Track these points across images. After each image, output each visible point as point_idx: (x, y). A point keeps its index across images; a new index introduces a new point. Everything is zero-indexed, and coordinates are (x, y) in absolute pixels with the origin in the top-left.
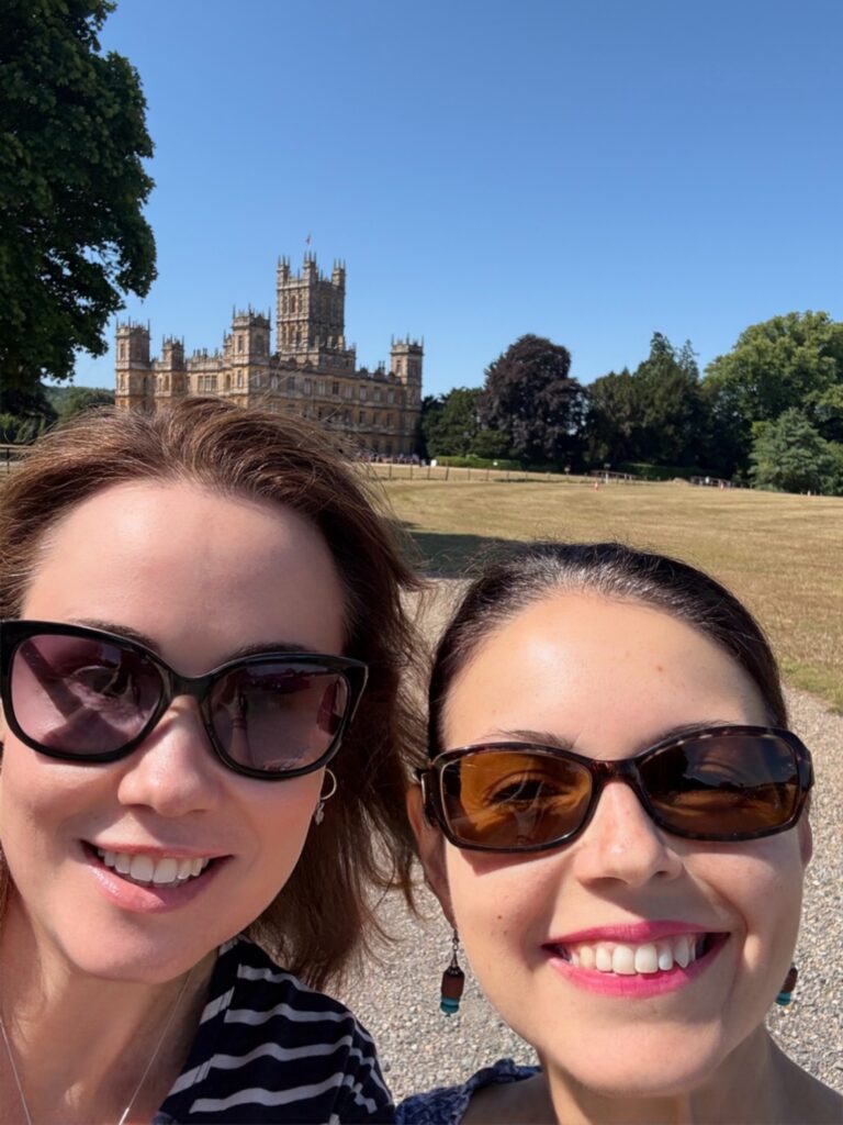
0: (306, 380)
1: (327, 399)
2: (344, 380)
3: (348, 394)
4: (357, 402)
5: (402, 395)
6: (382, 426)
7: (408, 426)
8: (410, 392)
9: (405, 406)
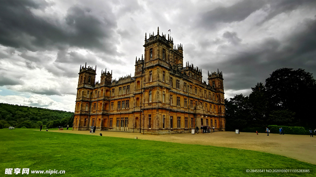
0: (184, 83)
1: (193, 96)
2: (199, 86)
3: (200, 94)
5: (218, 97)
6: (212, 112)
7: (222, 112)
8: (221, 95)
9: (220, 102)
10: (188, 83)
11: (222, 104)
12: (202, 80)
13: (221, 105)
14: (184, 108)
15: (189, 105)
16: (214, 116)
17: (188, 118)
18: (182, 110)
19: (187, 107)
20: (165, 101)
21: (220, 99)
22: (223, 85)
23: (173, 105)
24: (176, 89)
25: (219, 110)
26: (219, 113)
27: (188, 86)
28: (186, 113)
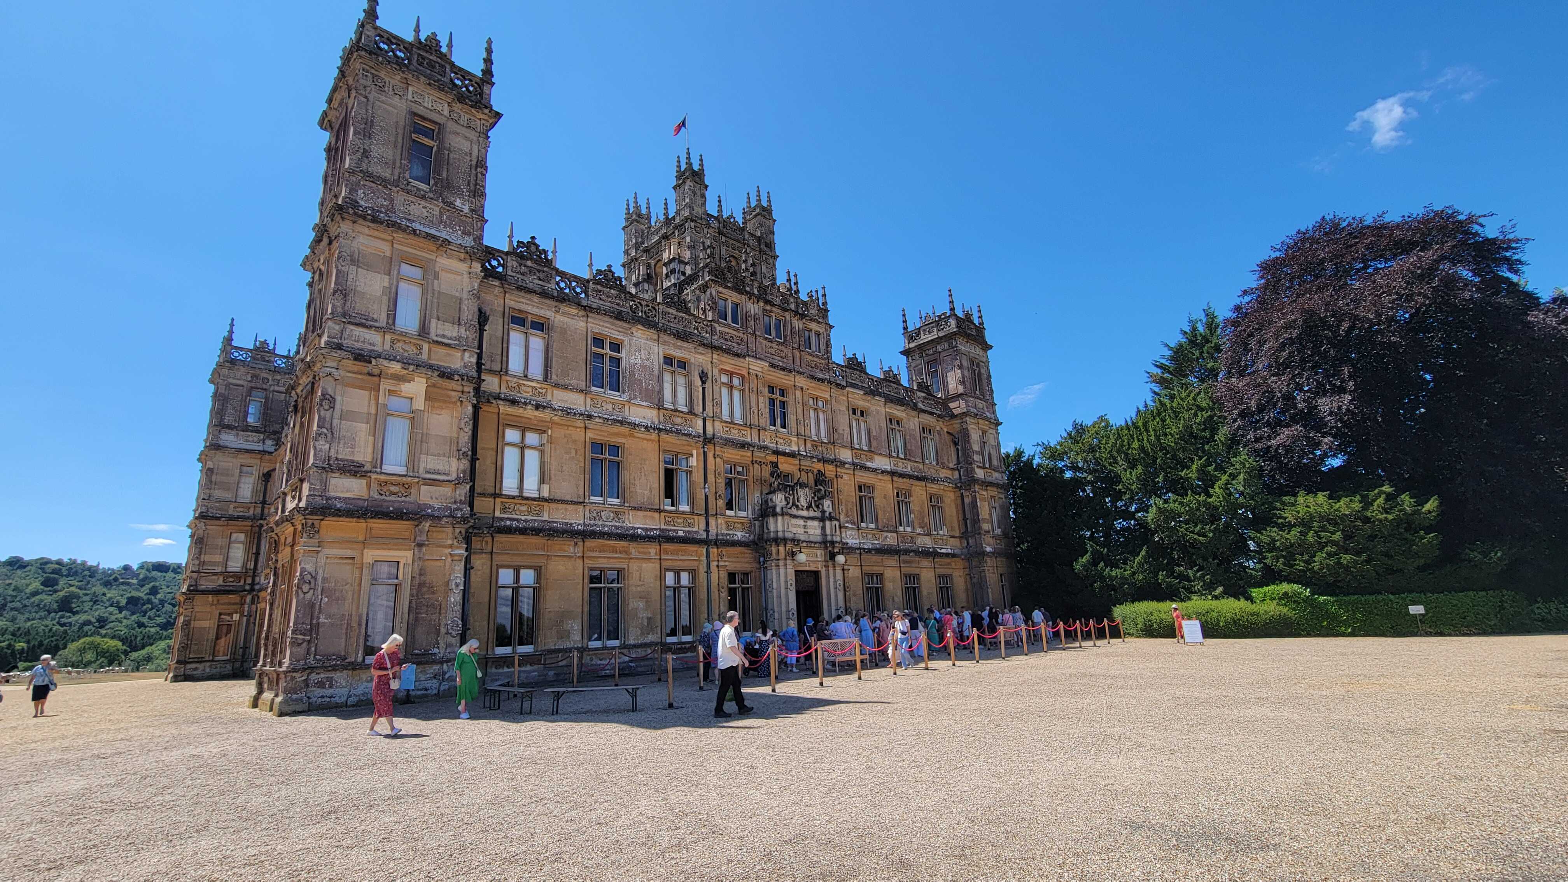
0: (668, 360)
1: (749, 437)
2: (801, 381)
3: (818, 429)
4: (846, 455)
5: (956, 444)
6: (919, 530)
7: (986, 526)
8: (975, 436)
9: (970, 472)
10: (700, 358)
11: (986, 484)
12: (828, 345)
13: (977, 487)
14: (660, 511)
15: (710, 489)
16: (932, 554)
17: (702, 576)
18: (637, 522)
19: (692, 503)
20: (412, 461)
21: (964, 459)
22: (989, 376)
23: (545, 494)
24: (584, 392)
25: (965, 519)
26: (964, 536)
27: (703, 377)
28: (684, 540)
